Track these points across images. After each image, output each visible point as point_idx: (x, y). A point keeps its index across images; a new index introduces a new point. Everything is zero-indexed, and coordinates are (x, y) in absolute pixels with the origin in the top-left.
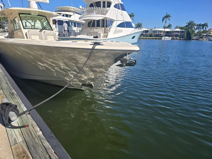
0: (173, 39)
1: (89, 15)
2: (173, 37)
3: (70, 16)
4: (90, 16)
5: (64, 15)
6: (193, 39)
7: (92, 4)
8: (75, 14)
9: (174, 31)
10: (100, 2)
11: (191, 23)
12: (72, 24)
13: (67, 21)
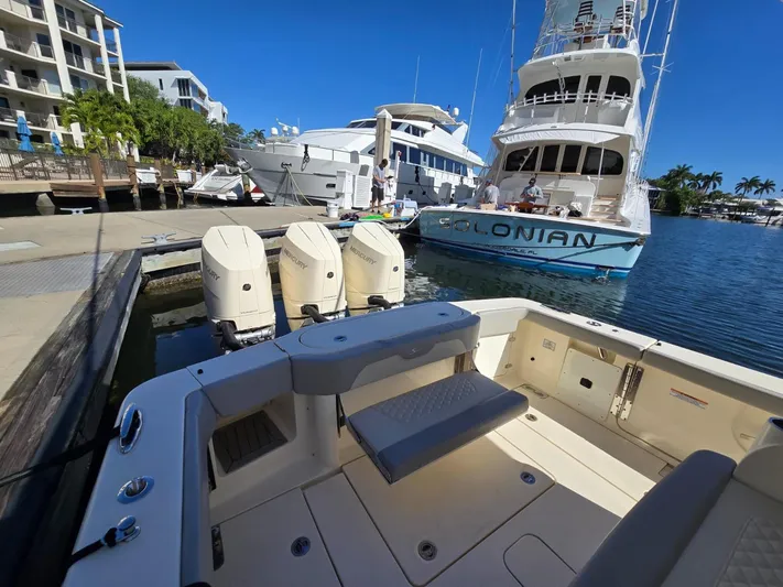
3: (424, 131)
5: (408, 128)
6: (685, 214)
8: (436, 127)
11: (681, 172)
12: (425, 160)
13: (416, 147)
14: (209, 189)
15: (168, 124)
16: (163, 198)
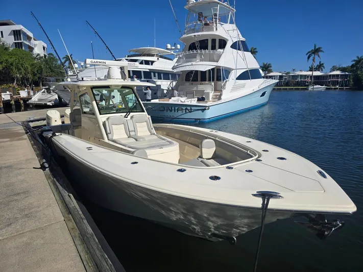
0: (329, 89)
1: (190, 63)
2: (328, 86)
3: (152, 62)
4: (192, 65)
5: (142, 61)
7: (194, 44)
8: (159, 58)
9: (331, 75)
10: (207, 40)
11: (360, 61)
12: (155, 76)
13: (148, 70)
14: (40, 100)
15: (12, 64)
16: (14, 107)
